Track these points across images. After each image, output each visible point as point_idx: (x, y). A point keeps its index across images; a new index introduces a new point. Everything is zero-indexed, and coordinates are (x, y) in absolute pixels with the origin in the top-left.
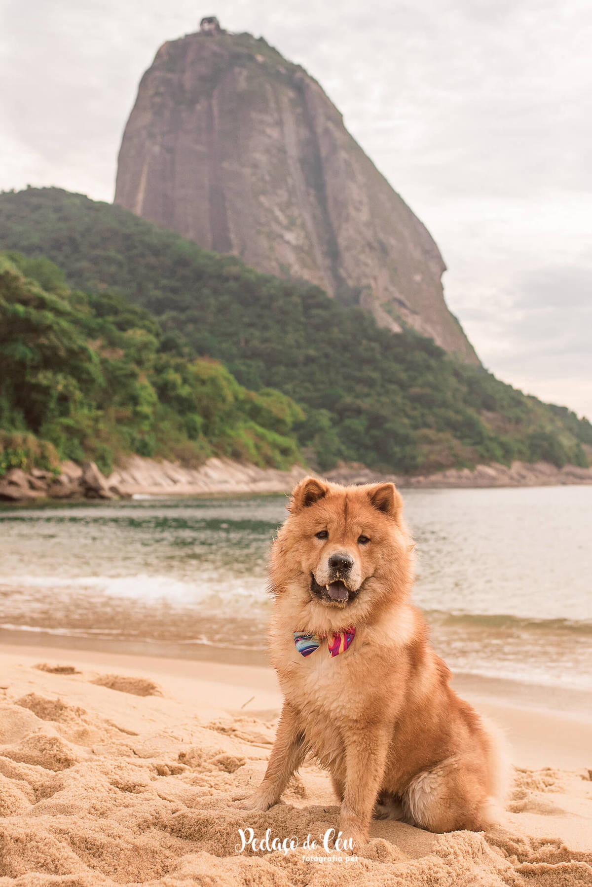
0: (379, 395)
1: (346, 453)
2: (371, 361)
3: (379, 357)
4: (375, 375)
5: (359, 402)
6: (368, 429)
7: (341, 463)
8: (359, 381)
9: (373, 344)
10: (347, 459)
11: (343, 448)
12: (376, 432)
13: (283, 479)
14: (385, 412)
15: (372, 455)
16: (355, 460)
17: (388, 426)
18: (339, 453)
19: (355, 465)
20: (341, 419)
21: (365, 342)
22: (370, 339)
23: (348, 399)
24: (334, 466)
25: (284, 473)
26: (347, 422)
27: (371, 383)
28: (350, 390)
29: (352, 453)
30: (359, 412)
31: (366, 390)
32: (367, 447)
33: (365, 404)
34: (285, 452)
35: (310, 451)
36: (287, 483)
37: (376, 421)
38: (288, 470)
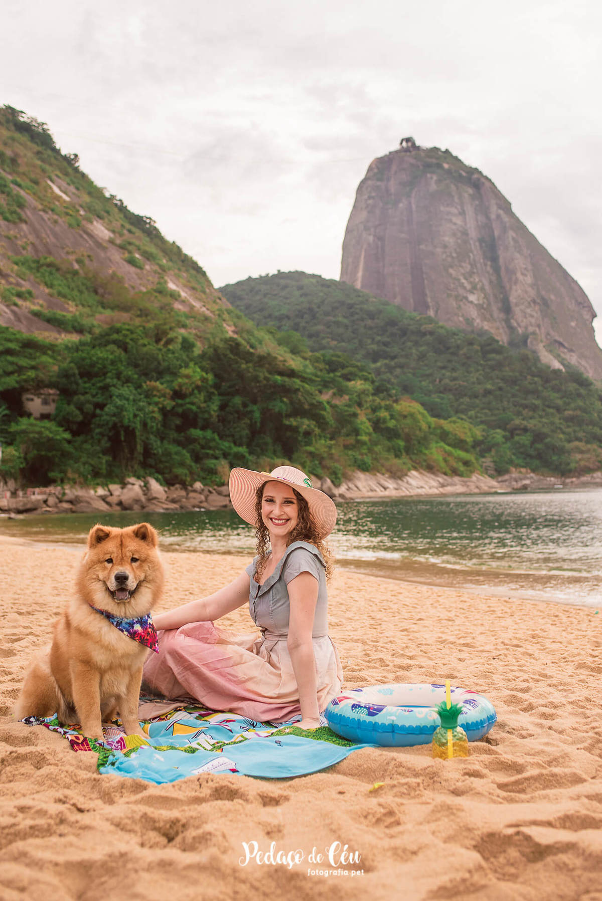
0: (541, 417)
1: (516, 462)
2: (535, 392)
3: (540, 388)
4: (537, 402)
5: (525, 423)
6: (533, 443)
7: (513, 469)
8: (525, 407)
9: (536, 379)
10: (517, 466)
11: (514, 457)
12: (539, 446)
13: (465, 484)
14: (545, 430)
15: (536, 462)
16: (523, 467)
17: (548, 440)
18: (511, 462)
19: (523, 470)
20: (512, 436)
21: (529, 377)
22: (533, 376)
23: (517, 421)
24: (507, 471)
25: (465, 479)
26: (516, 438)
27: (534, 408)
28: (519, 414)
29: (520, 461)
30: (525, 430)
31: (531, 413)
32: (531, 457)
33: (531, 424)
34: (466, 463)
35: (488, 461)
36: (468, 486)
37: (538, 437)
38: (469, 476)
